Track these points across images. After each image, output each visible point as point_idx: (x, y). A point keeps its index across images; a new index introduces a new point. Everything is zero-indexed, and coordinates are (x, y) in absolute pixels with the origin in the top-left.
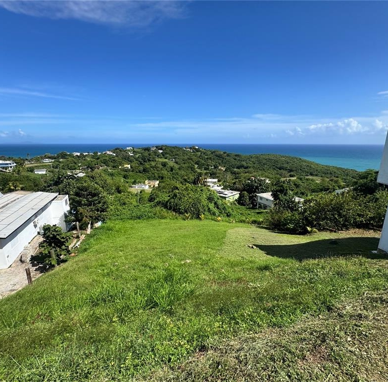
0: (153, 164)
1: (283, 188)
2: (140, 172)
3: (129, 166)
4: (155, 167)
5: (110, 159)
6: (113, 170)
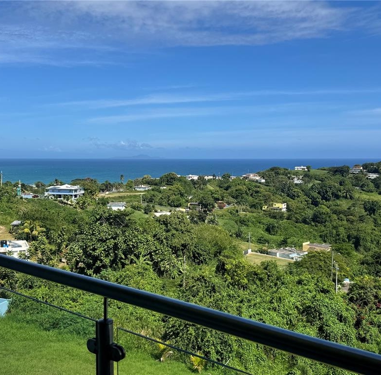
3: (283, 207)
5: (249, 190)
6: (249, 212)
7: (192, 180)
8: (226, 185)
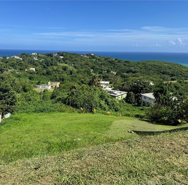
0: (55, 68)
1: (163, 89)
2: (43, 74)
3: (34, 69)
4: (57, 70)
6: (20, 72)
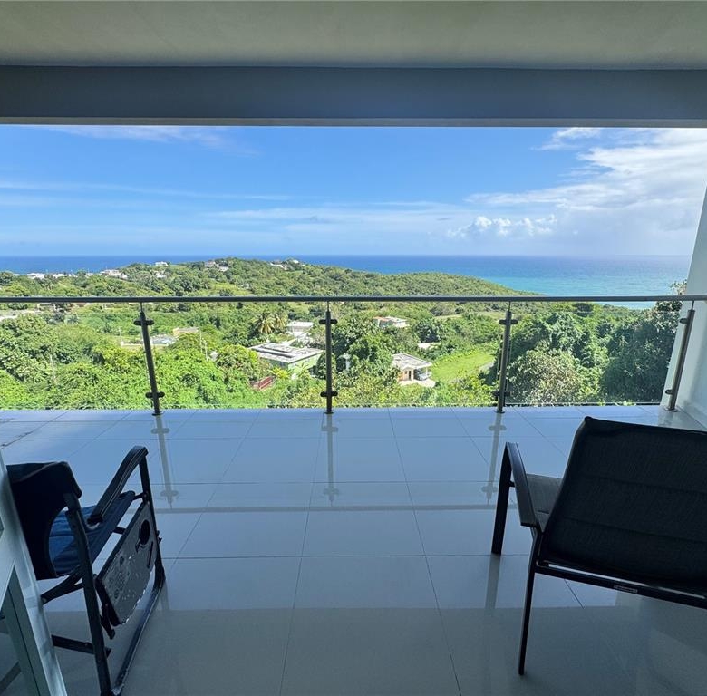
5: (111, 286)
6: (115, 307)
7: (37, 279)
8: (82, 283)
